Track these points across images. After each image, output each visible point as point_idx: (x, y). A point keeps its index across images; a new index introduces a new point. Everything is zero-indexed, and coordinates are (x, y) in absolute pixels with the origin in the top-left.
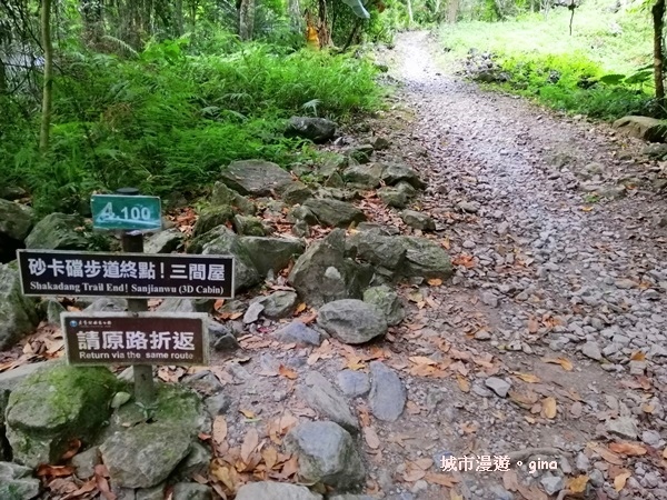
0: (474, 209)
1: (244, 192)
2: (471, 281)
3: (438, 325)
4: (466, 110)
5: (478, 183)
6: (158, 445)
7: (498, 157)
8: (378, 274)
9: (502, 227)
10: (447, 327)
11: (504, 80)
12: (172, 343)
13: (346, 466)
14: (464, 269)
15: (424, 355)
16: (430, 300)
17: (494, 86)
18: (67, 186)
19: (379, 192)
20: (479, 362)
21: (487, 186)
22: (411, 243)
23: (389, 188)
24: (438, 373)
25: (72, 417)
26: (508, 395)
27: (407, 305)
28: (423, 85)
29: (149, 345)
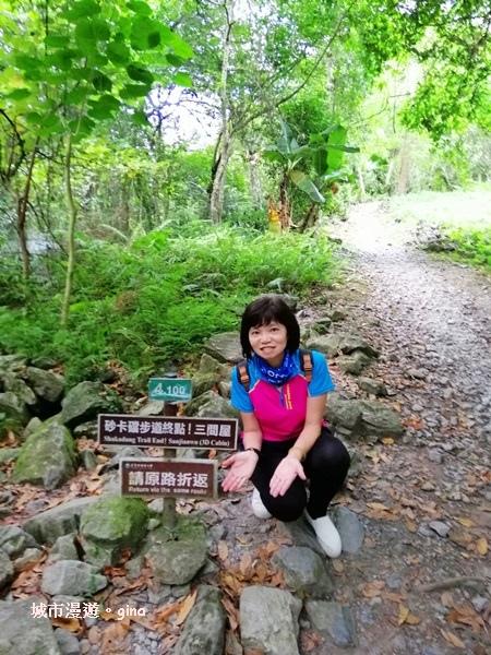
0: (422, 375)
1: (223, 360)
2: (419, 440)
3: (390, 477)
4: (416, 280)
5: (427, 351)
6: (185, 555)
7: (446, 327)
8: (339, 433)
9: (447, 392)
10: (398, 479)
11: (453, 250)
12: (192, 482)
13: (318, 580)
14: (413, 430)
15: (379, 501)
16: (383, 457)
17: (443, 256)
18: (88, 358)
19: (337, 361)
20: (424, 508)
21: (435, 354)
22: (366, 406)
23: (346, 357)
24: (389, 517)
25: (126, 533)
26: (447, 536)
27: (364, 460)
28: (375, 255)
29: (177, 482)
